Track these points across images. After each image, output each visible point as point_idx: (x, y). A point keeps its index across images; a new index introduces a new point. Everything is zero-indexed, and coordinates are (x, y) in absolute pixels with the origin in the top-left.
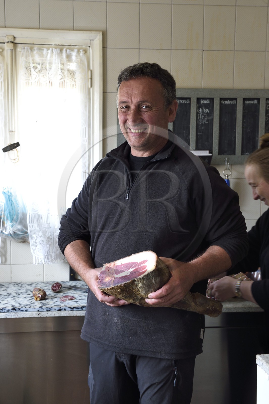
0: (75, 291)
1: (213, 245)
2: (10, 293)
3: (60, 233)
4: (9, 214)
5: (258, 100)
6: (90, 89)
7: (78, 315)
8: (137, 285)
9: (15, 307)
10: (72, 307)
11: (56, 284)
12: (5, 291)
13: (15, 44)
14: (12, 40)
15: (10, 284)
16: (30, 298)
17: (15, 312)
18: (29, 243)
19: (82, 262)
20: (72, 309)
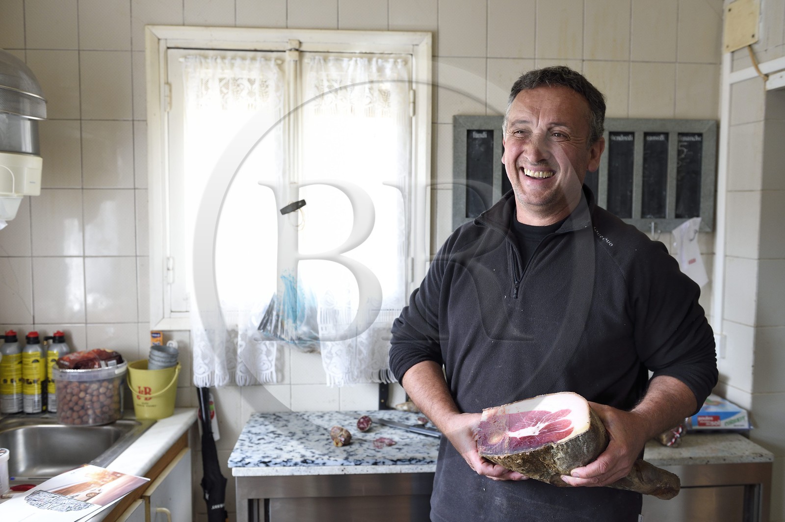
0: (392, 429)
1: (662, 375)
2: (293, 431)
3: (392, 350)
4: (291, 309)
5: (666, 135)
6: (411, 118)
7: (403, 472)
8: (554, 454)
9: (306, 458)
10: (395, 459)
11: (363, 418)
12: (285, 428)
13: (301, 52)
14: (297, 47)
15: (290, 414)
16: (326, 442)
17: (306, 466)
18: (320, 353)
19: (435, 401)
20: (394, 463)
